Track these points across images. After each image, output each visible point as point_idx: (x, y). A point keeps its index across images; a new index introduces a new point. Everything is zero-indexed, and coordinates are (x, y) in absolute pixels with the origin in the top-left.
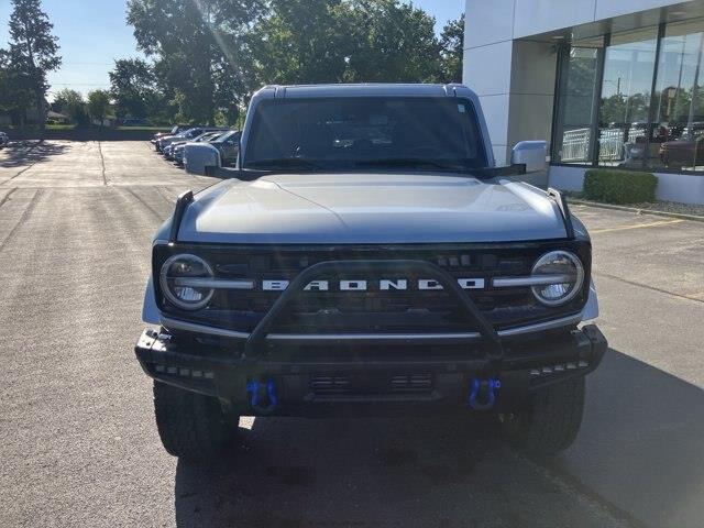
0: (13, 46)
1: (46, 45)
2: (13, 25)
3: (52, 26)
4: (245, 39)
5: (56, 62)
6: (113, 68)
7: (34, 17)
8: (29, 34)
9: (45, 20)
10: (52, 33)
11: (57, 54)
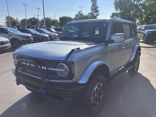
0: (91, 12)
1: (97, 11)
2: (91, 8)
3: (98, 7)
4: (140, 5)
5: (98, 15)
6: (111, 15)
7: (95, 6)
8: (94, 9)
9: (97, 6)
10: (98, 9)
11: (99, 13)
